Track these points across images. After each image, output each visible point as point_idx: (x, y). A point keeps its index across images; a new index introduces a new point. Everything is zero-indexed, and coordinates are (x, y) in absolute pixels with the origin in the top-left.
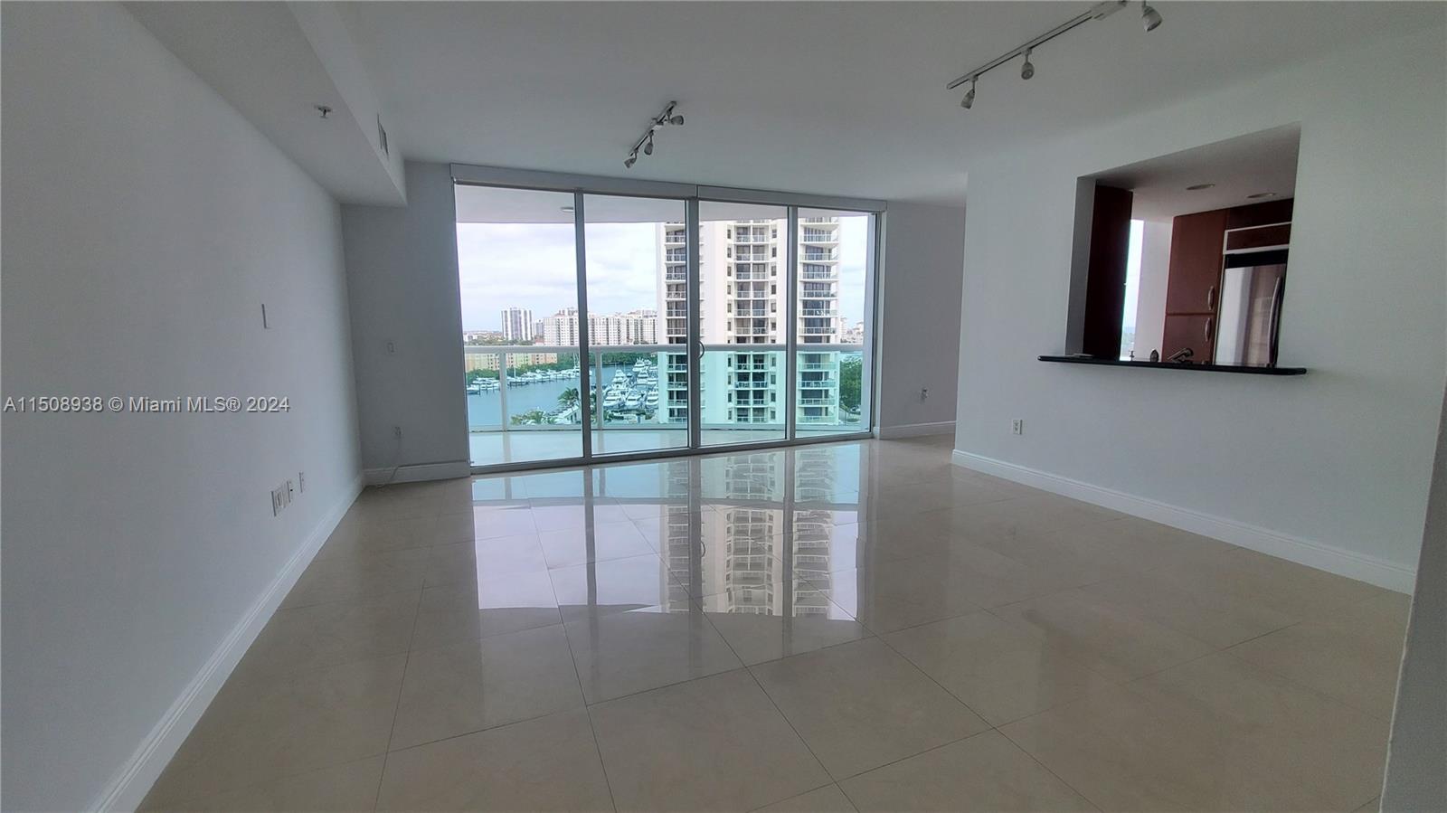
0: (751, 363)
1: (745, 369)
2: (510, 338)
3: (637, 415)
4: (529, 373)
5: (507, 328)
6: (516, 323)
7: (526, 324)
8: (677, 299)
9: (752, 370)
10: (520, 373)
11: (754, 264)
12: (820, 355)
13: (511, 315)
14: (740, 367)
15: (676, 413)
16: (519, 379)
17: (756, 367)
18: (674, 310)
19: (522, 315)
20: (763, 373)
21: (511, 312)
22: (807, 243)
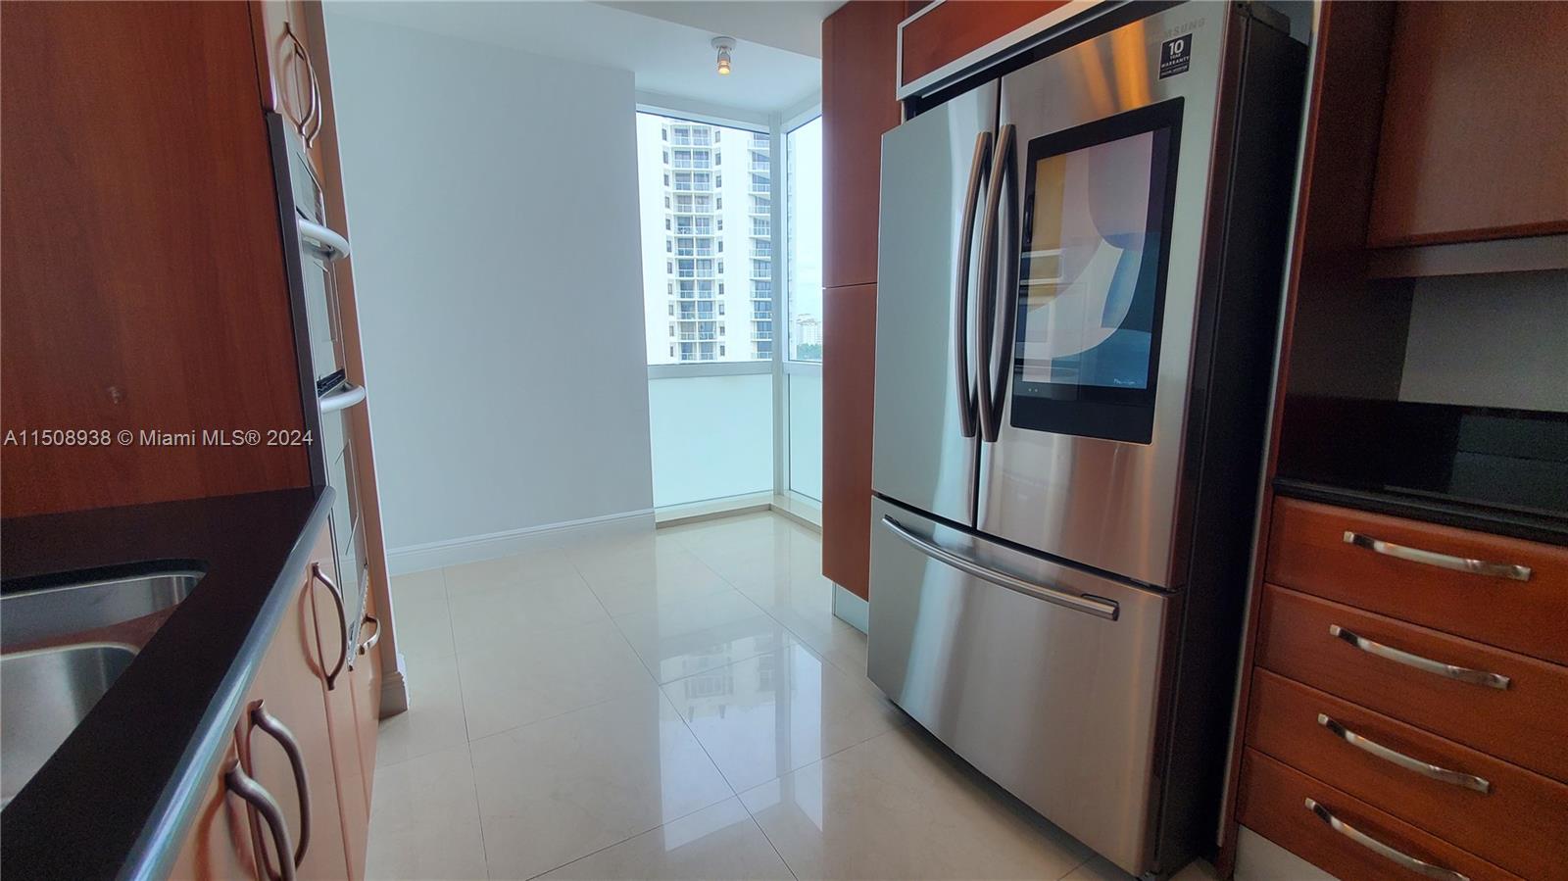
11: (698, 260)
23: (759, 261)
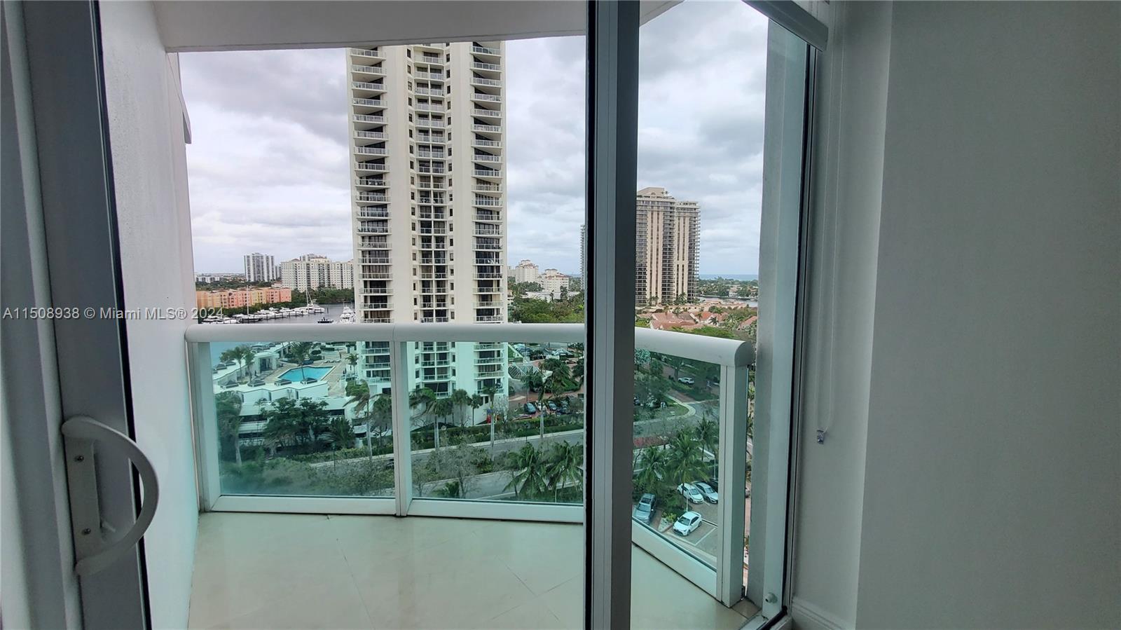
0: (434, 303)
1: (430, 307)
2: (252, 280)
3: (347, 346)
4: (262, 311)
5: (249, 271)
6: (258, 266)
7: (268, 267)
8: (369, 249)
9: (435, 308)
10: (253, 310)
11: (434, 222)
12: (491, 295)
13: (253, 259)
14: (424, 306)
15: (371, 345)
16: (251, 317)
17: (438, 305)
18: (368, 258)
19: (265, 260)
20: (445, 310)
21: (254, 257)
22: (478, 206)
23: (480, 224)
